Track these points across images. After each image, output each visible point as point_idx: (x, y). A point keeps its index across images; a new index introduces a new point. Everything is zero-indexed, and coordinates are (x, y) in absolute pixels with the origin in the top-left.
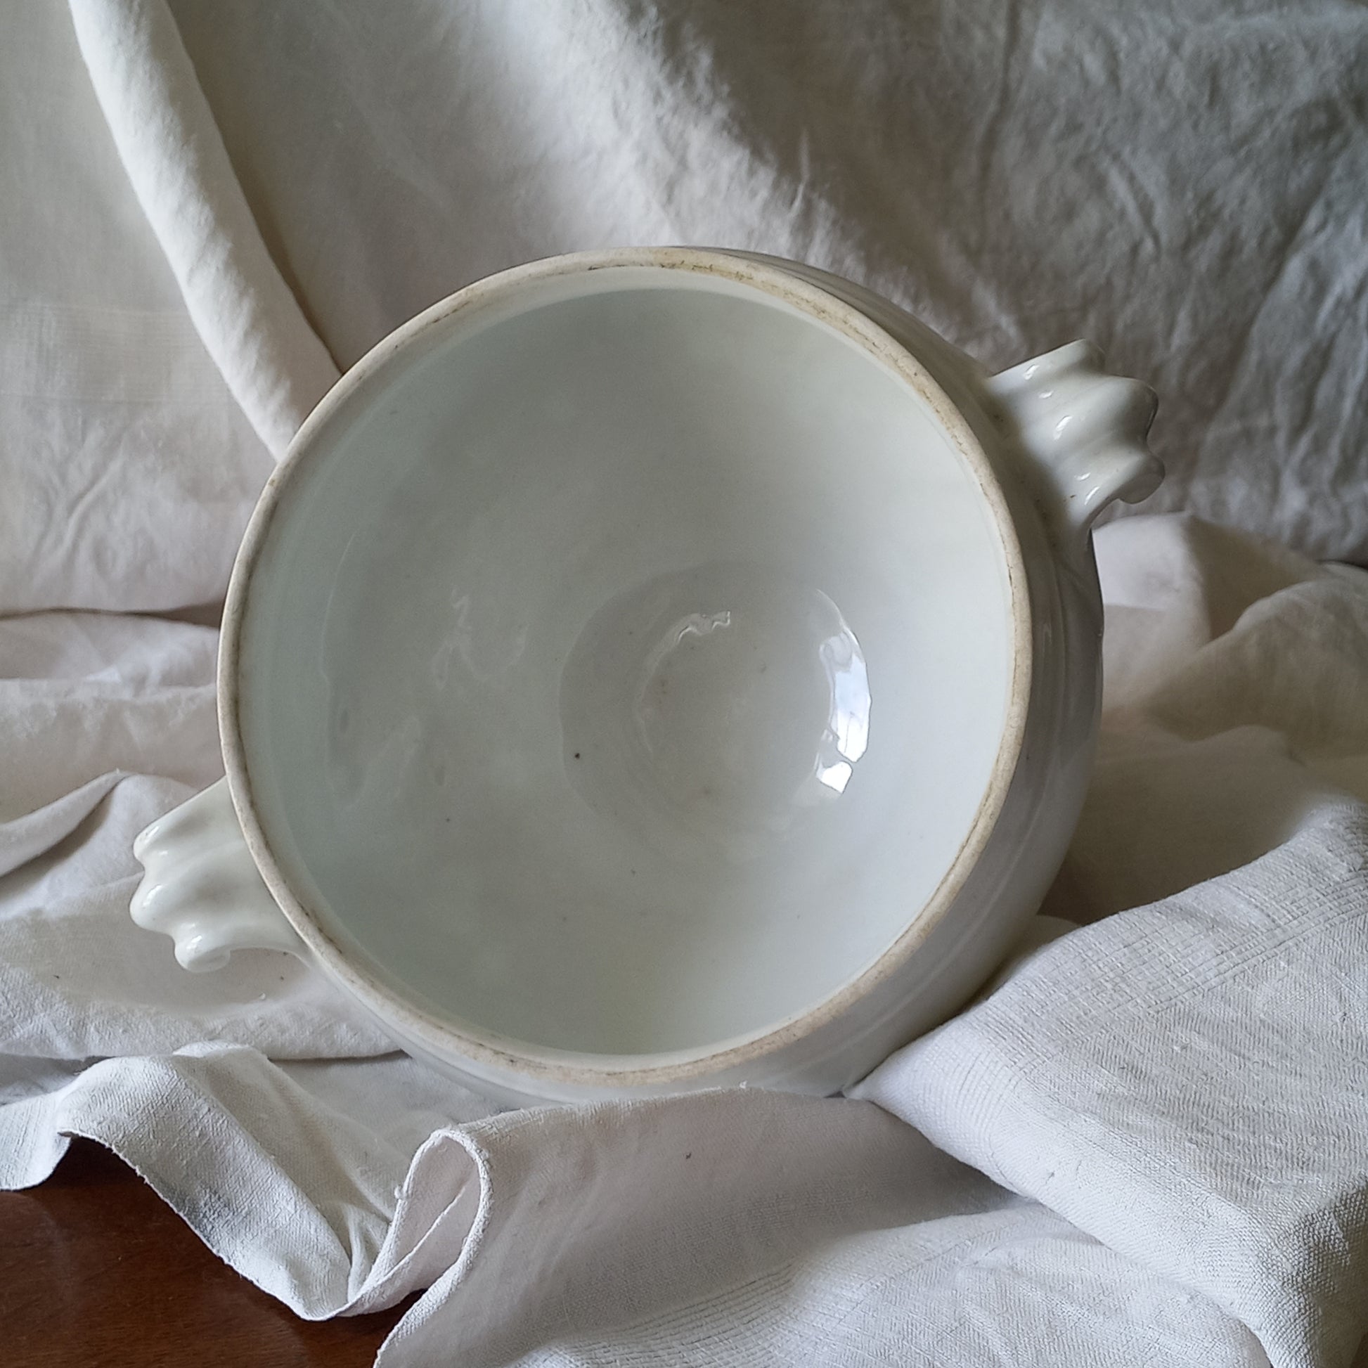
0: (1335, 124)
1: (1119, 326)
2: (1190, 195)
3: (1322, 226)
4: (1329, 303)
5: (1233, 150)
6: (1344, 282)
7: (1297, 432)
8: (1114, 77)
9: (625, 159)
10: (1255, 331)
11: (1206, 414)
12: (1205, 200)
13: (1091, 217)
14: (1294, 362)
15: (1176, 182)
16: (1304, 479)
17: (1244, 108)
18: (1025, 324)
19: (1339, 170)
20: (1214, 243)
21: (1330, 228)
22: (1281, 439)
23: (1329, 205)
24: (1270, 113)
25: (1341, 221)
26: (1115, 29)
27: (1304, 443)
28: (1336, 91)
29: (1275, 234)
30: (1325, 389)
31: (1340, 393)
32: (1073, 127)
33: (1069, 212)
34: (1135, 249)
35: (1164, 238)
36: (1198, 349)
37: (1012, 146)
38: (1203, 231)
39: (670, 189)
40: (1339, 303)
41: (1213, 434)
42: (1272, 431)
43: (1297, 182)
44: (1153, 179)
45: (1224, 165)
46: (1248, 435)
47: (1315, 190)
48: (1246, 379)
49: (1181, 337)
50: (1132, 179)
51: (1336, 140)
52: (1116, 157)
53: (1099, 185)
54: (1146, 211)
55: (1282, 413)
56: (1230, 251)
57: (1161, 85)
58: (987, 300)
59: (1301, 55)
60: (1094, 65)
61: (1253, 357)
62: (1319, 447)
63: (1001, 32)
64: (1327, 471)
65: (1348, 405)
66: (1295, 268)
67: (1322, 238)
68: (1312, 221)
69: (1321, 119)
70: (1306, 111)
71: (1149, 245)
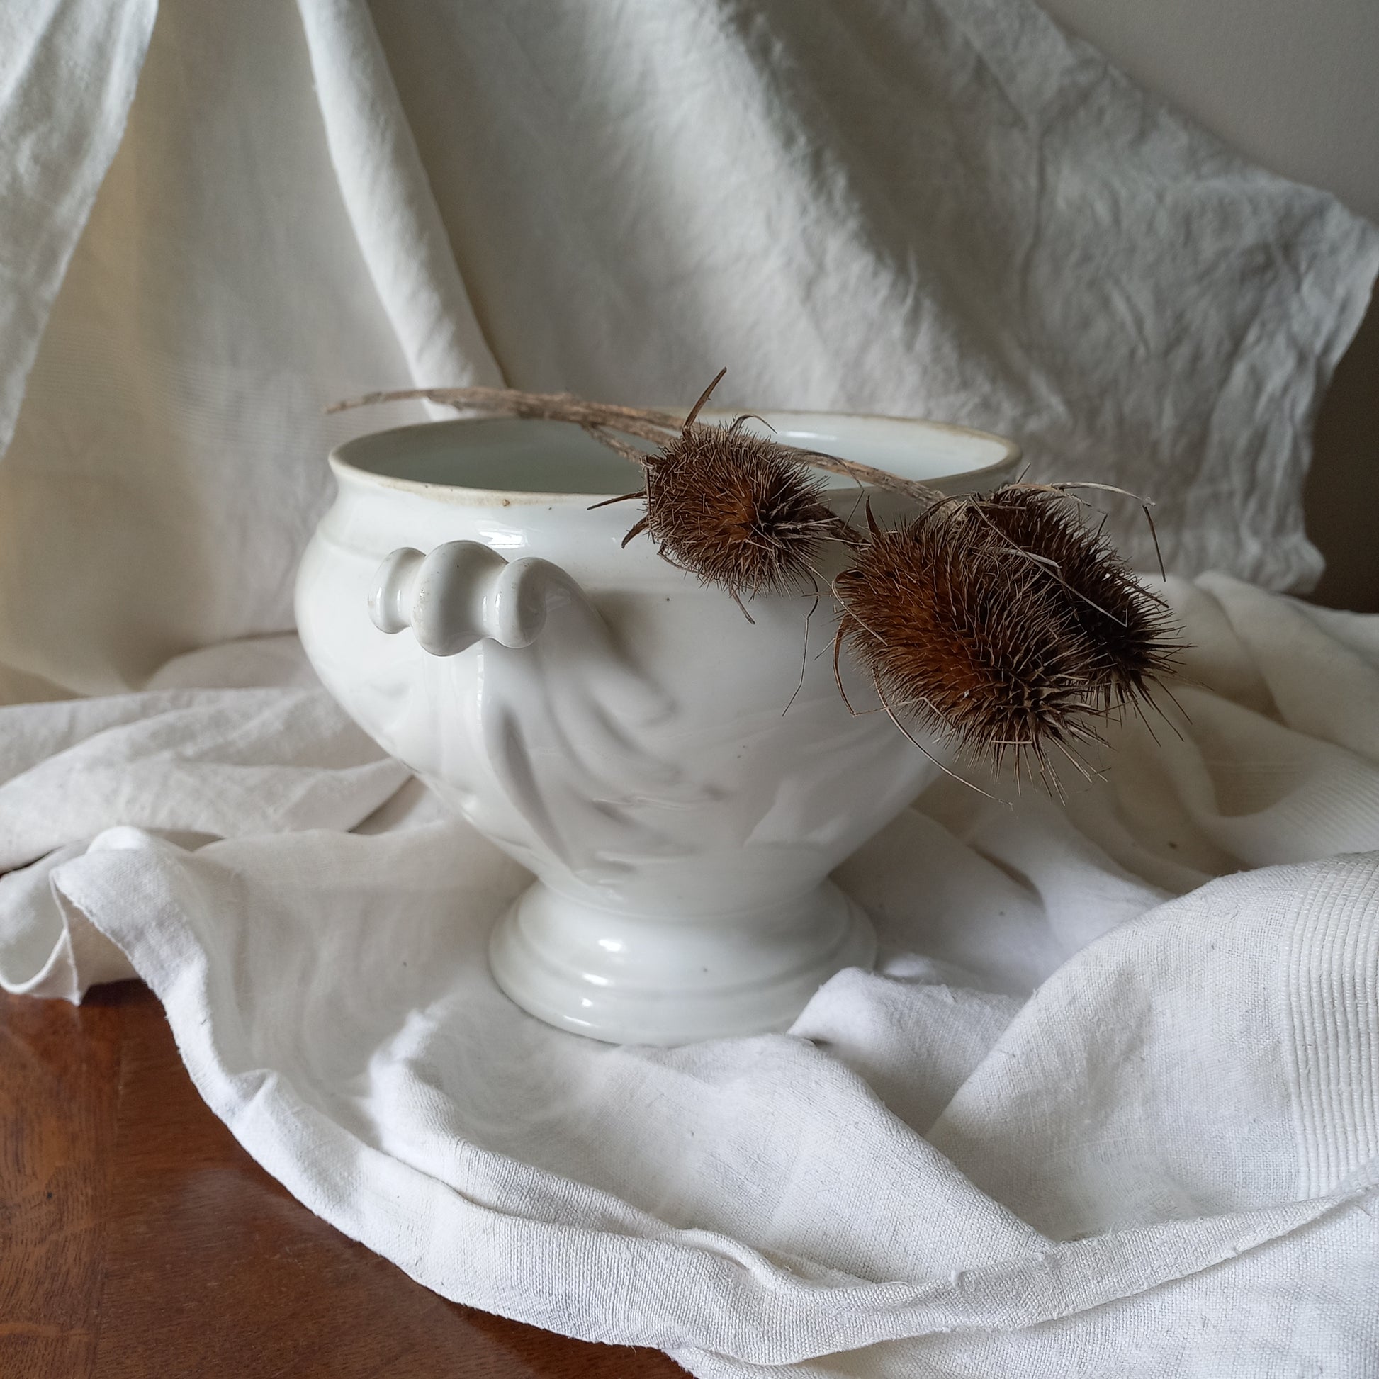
0: (1269, 264)
1: (1127, 409)
2: (1169, 313)
3: (1258, 340)
4: (1264, 399)
5: (1200, 278)
6: (1274, 383)
7: (1248, 494)
8: (1117, 220)
9: (774, 262)
10: (1216, 418)
11: (1188, 479)
12: (1179, 317)
13: (1101, 328)
14: (1242, 442)
15: (1160, 303)
16: (1256, 532)
17: (1208, 247)
18: (1069, 403)
19: (1270, 298)
20: (1183, 353)
21: (1264, 343)
22: (1237, 501)
23: (1263, 325)
24: (1224, 253)
25: (1272, 336)
26: (1116, 183)
27: (1252, 505)
28: (1271, 238)
29: (1227, 346)
30: (1263, 464)
31: (1273, 468)
32: (1086, 258)
33: (1086, 323)
34: (1132, 353)
35: (1152, 345)
36: (1180, 431)
37: (1042, 271)
38: (1178, 340)
39: (809, 286)
40: (1272, 399)
41: (1194, 495)
42: (1231, 494)
43: (1243, 305)
44: (1144, 300)
45: (1193, 291)
46: (1216, 497)
47: (1254, 312)
48: (1212, 453)
49: (1168, 420)
50: (1128, 299)
51: (1269, 275)
52: (1117, 282)
53: (1106, 303)
54: (1139, 323)
55: (1237, 481)
56: (1196, 357)
57: (1151, 228)
58: (1041, 384)
59: (1246, 209)
60: (1102, 209)
61: (1215, 437)
62: (1262, 508)
63: (1033, 182)
64: (1269, 525)
65: (1279, 476)
66: (1240, 371)
67: (1258, 350)
68: (1252, 336)
69: (1260, 259)
70: (1250, 252)
71: (1141, 351)
